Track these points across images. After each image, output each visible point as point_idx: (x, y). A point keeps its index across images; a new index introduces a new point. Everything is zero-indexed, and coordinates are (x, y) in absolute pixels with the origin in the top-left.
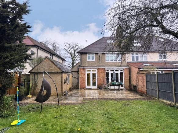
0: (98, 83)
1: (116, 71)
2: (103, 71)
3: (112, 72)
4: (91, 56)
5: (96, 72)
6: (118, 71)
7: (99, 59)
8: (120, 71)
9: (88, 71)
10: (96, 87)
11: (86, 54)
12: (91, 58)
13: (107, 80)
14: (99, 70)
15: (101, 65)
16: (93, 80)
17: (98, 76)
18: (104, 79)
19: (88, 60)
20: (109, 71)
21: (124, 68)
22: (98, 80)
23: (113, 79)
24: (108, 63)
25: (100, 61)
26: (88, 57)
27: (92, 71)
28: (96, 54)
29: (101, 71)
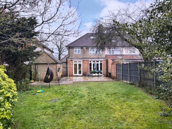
0: (83, 71)
1: (97, 62)
2: (87, 62)
3: (94, 63)
4: (77, 49)
5: (81, 63)
6: (98, 62)
7: (84, 52)
8: (100, 62)
9: (75, 62)
10: (82, 74)
11: (74, 48)
12: (77, 51)
13: (90, 69)
14: (83, 61)
15: (85, 57)
16: (79, 69)
17: (83, 66)
18: (88, 68)
19: (74, 53)
20: (92, 62)
21: (103, 59)
22: (83, 69)
23: (94, 68)
24: (91, 56)
25: (84, 54)
26: (75, 50)
27: (79, 62)
28: (81, 48)
29: (85, 62)
